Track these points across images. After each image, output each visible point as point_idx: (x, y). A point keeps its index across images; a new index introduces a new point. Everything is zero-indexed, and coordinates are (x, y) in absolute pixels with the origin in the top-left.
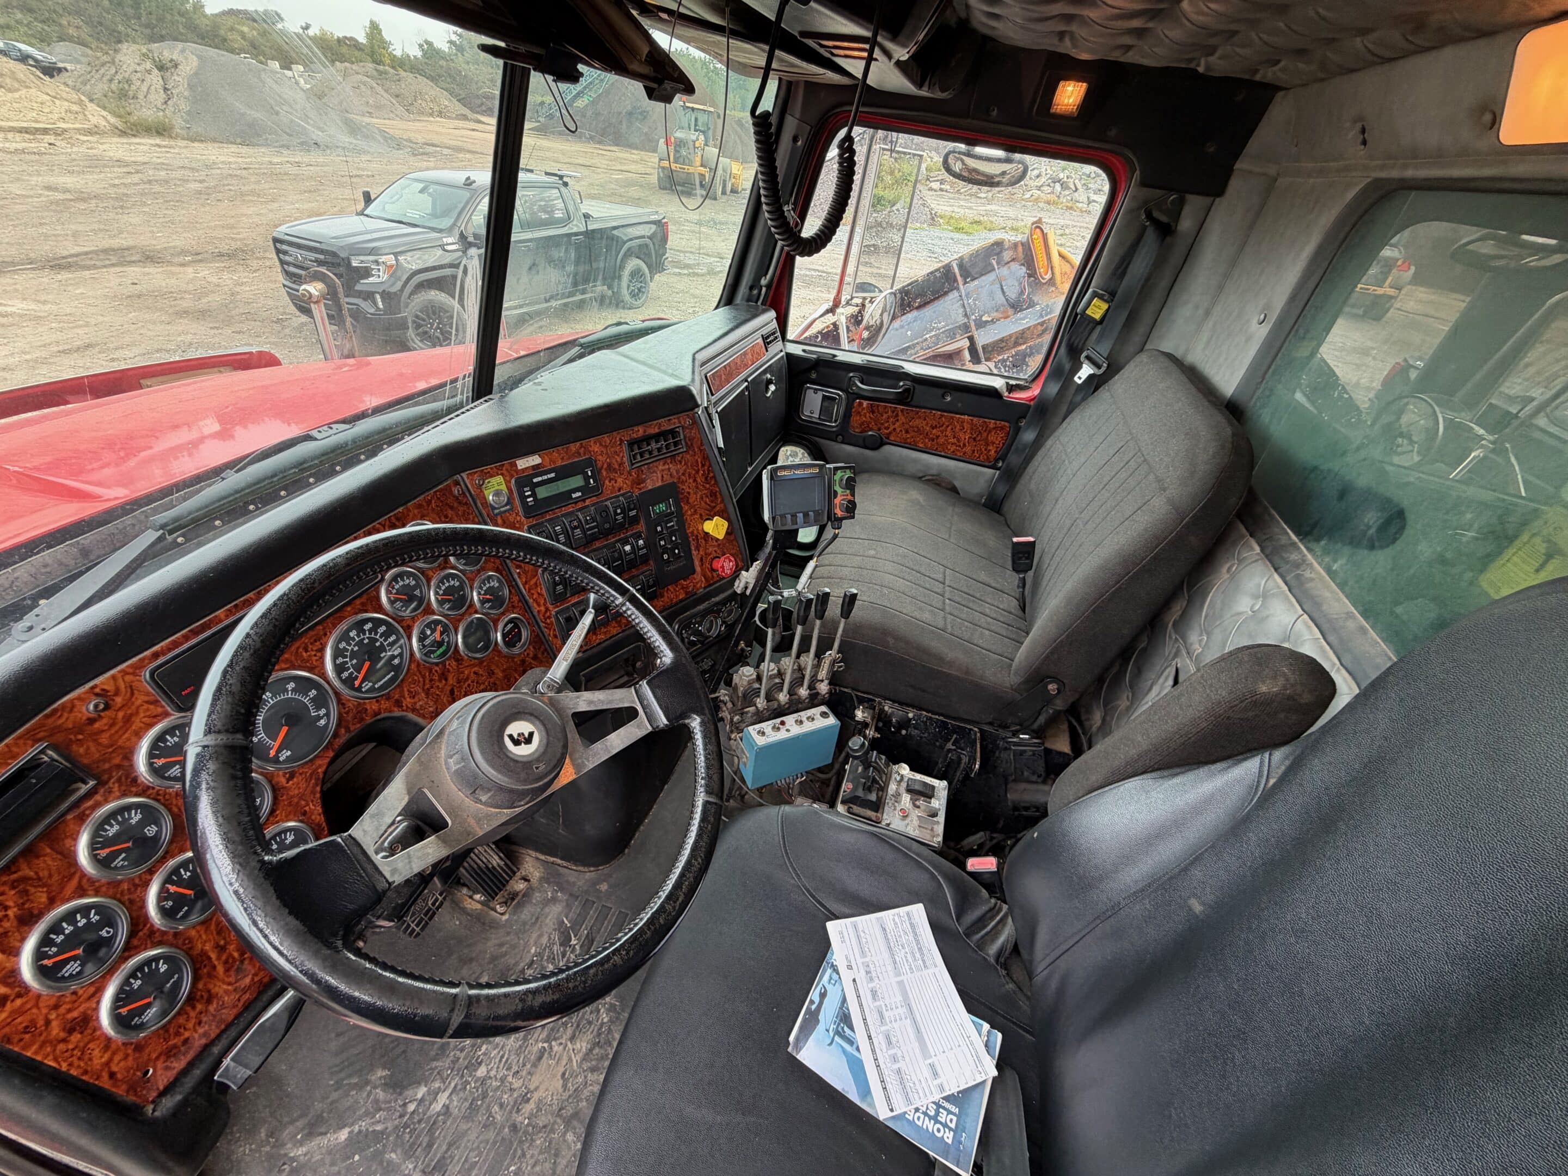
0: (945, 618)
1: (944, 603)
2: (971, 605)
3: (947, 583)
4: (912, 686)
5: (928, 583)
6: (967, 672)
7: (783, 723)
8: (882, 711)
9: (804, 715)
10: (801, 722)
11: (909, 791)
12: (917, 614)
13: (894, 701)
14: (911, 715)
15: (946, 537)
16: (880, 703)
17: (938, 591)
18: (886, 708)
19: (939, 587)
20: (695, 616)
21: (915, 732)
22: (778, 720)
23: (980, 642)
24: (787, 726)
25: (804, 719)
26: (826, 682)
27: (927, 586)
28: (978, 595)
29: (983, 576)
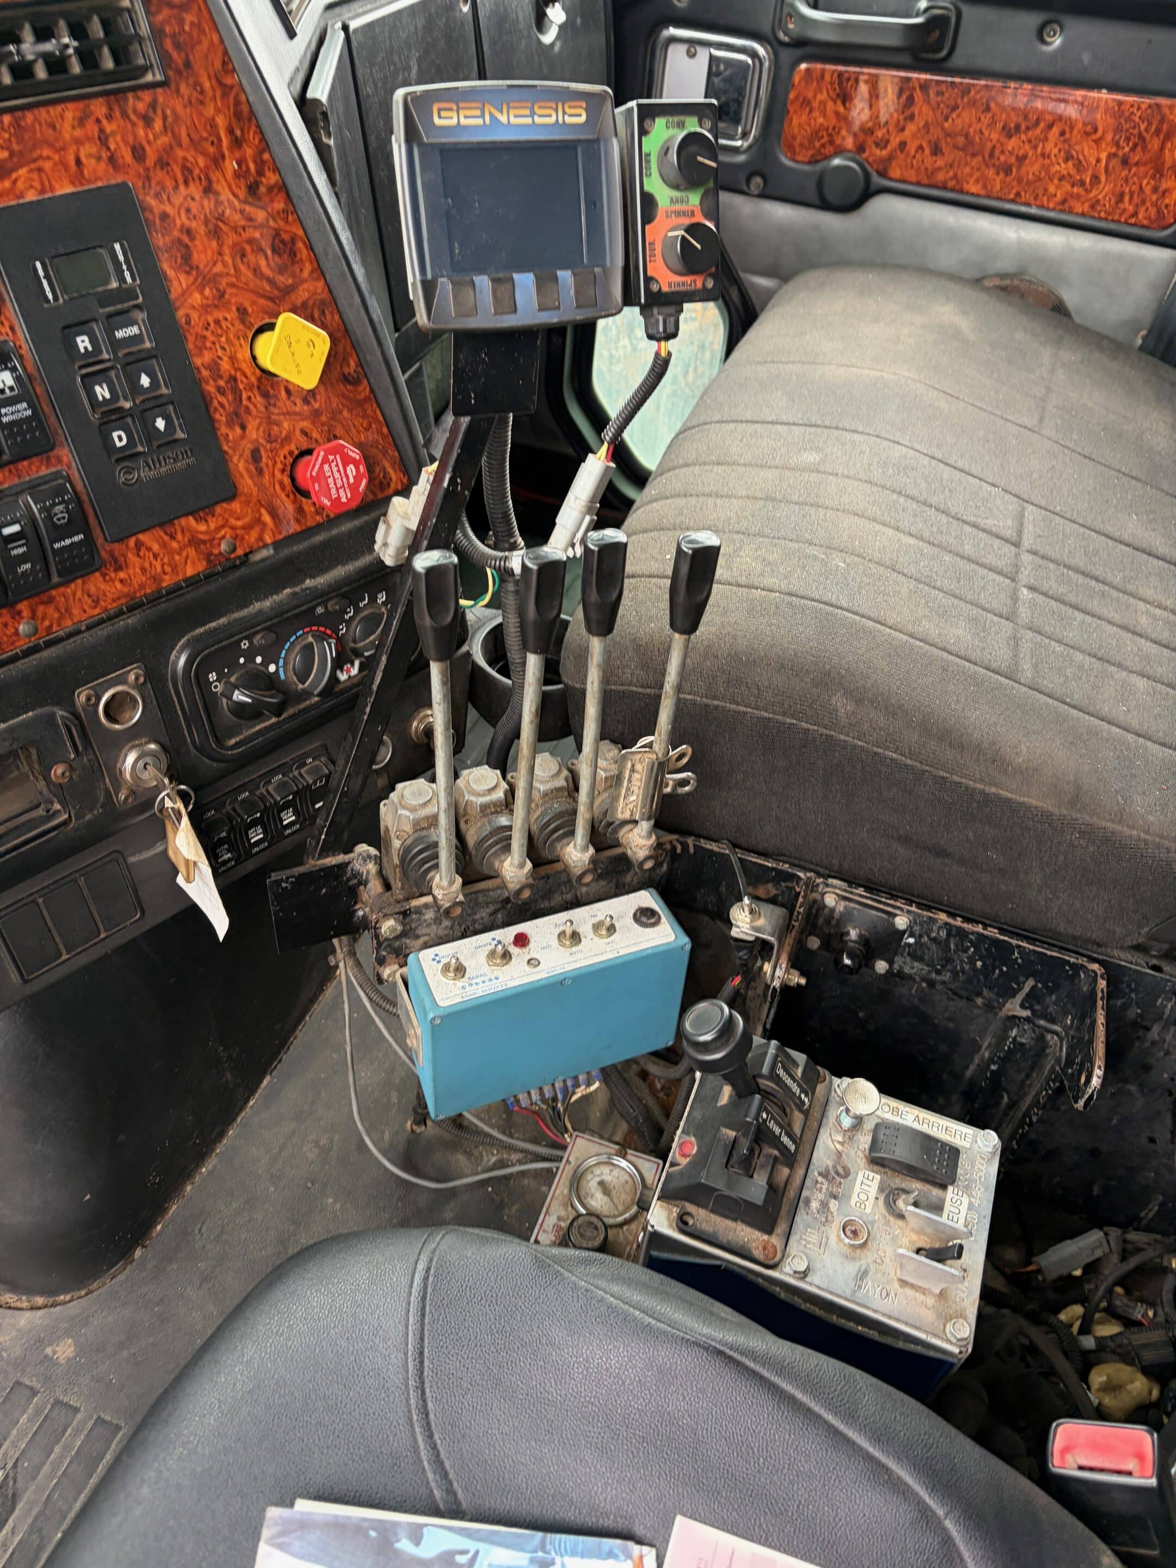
0: (1015, 641)
1: (1015, 598)
2: (1095, 605)
3: (1027, 542)
4: (906, 840)
5: (970, 543)
6: (1076, 800)
7: (521, 940)
8: (816, 908)
9: (584, 917)
10: (575, 937)
11: (876, 1161)
12: (931, 628)
13: (852, 882)
14: (901, 922)
15: (1031, 421)
16: (812, 887)
17: (1000, 564)
18: (830, 900)
19: (1001, 555)
20: (247, 628)
21: (913, 968)
22: (508, 934)
23: (1120, 712)
24: (533, 950)
25: (585, 929)
26: (645, 826)
27: (968, 549)
28: (1118, 579)
29: (1133, 527)
